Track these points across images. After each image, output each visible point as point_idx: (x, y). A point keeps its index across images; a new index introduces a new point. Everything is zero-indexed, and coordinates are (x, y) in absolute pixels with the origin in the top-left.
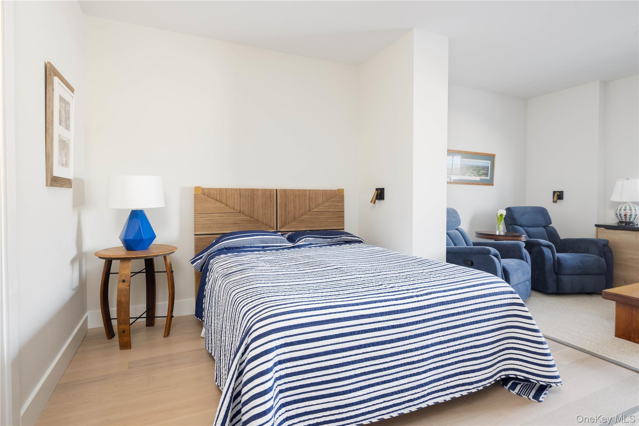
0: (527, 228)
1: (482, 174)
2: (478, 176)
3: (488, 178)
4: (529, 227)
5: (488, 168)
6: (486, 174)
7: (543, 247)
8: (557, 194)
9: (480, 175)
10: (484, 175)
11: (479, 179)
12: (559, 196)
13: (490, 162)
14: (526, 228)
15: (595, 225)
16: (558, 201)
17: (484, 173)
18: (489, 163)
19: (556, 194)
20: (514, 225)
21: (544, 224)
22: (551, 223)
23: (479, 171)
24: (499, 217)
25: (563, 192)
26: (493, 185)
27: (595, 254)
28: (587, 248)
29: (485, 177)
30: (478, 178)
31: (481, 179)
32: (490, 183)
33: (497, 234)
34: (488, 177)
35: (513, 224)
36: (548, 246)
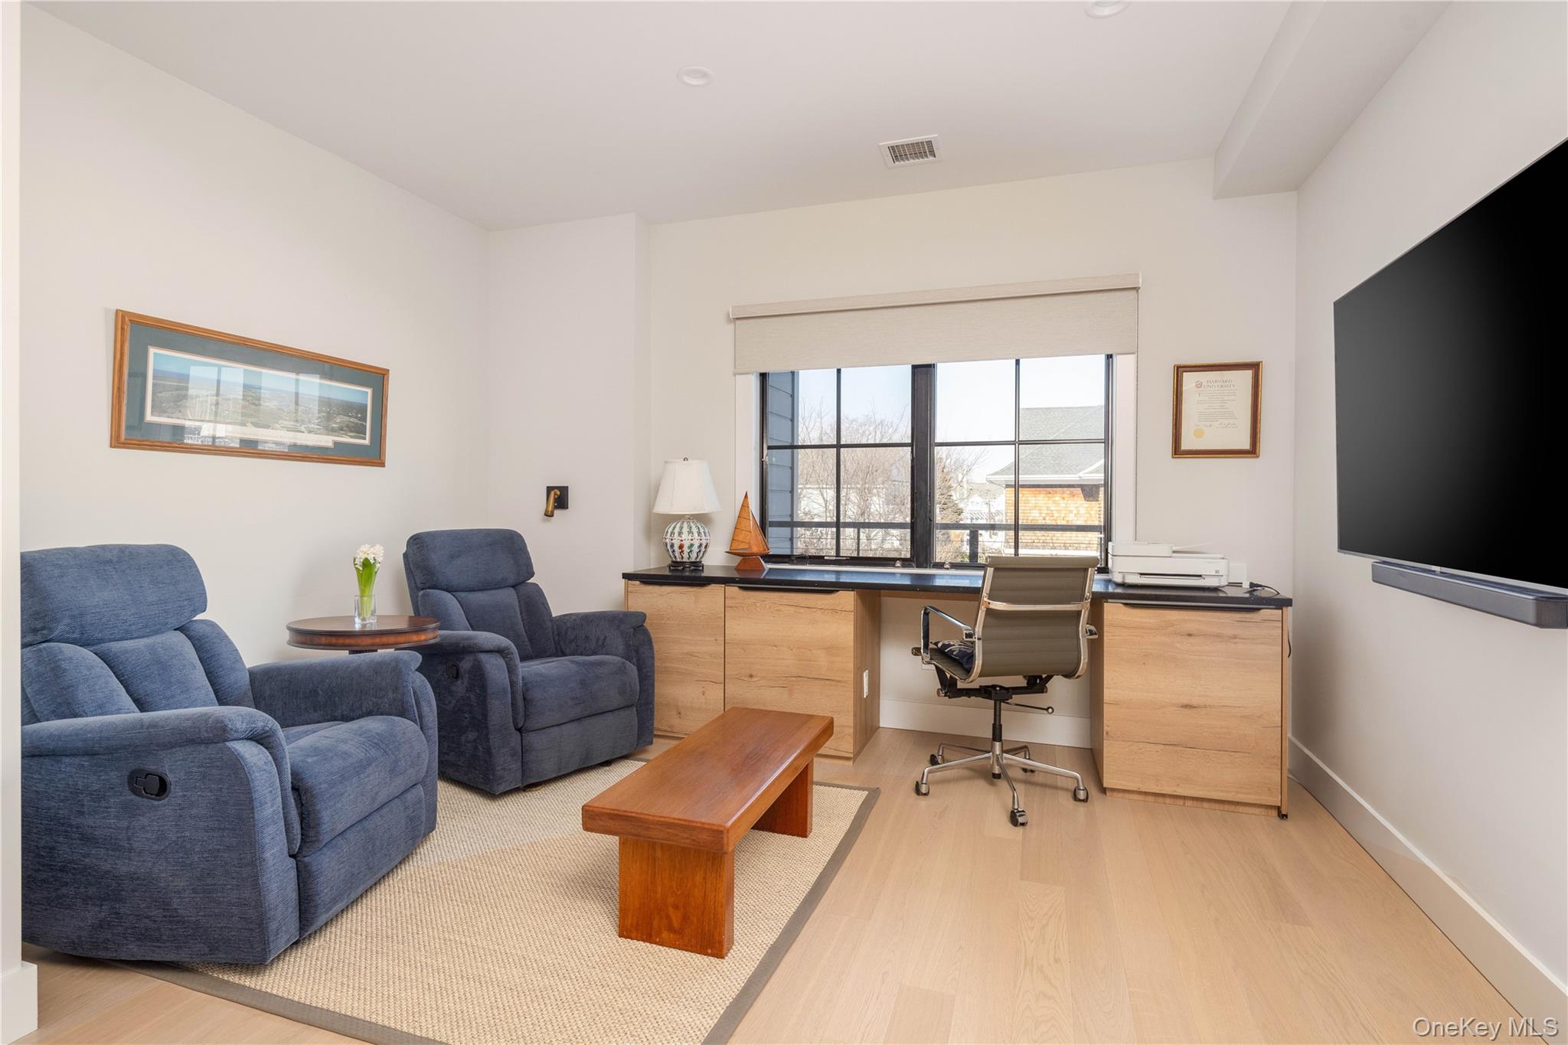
0: (466, 593)
1: (341, 429)
2: (328, 434)
3: (367, 442)
4: (474, 591)
5: (363, 409)
6: (360, 431)
7: (483, 657)
8: (555, 494)
9: (332, 431)
10: (352, 432)
11: (330, 444)
12: (559, 498)
13: (369, 391)
14: (463, 594)
15: (623, 574)
16: (557, 512)
17: (347, 426)
18: (367, 393)
19: (552, 493)
20: (429, 588)
21: (512, 579)
22: (532, 574)
23: (329, 417)
24: (361, 568)
25: (567, 487)
26: (382, 465)
27: (618, 655)
28: (603, 638)
29: (351, 437)
30: (327, 441)
31: (336, 443)
32: (373, 456)
33: (358, 627)
34: (365, 439)
35: (427, 585)
36: (501, 652)
